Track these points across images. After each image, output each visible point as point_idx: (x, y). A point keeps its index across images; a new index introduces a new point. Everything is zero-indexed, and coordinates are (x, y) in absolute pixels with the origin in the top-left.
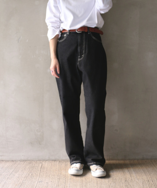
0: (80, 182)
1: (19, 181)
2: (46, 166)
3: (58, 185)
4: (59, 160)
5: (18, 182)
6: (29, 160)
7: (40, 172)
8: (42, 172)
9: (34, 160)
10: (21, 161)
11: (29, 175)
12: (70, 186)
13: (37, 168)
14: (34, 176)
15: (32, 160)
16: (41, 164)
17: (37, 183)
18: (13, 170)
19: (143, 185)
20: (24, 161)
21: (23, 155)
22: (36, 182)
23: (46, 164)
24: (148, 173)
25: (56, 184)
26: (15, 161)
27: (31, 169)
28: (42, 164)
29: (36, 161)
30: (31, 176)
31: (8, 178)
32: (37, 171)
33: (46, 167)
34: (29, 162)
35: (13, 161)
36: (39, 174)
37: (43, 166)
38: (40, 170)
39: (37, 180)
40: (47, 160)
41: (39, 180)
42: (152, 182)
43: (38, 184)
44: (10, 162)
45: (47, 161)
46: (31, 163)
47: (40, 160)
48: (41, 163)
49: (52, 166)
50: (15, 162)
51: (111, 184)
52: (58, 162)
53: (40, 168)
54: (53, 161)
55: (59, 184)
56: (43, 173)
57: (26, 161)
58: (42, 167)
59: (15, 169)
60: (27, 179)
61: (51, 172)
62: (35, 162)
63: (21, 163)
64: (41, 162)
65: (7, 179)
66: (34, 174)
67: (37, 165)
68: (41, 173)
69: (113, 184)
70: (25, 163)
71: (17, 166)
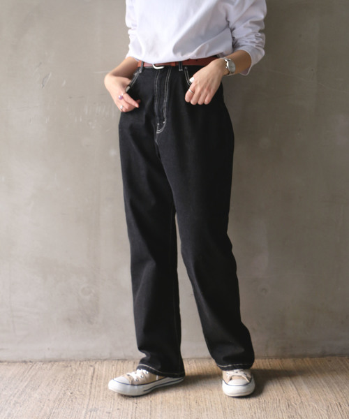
0: (185, 410)
1: (42, 408)
2: (104, 373)
3: (133, 418)
4: (133, 359)
5: (40, 411)
6: (63, 361)
7: (91, 387)
8: (95, 387)
9: (75, 360)
10: (44, 361)
11: (64, 394)
13: (82, 378)
14: (76, 398)
15: (71, 360)
16: (92, 369)
17: (86, 413)
18: (26, 384)
20: (50, 362)
21: (49, 349)
22: (84, 412)
23: (103, 369)
24: (336, 386)
25: (130, 416)
26: (30, 362)
27: (69, 381)
28: (94, 369)
29: (80, 361)
30: (70, 397)
31: (16, 403)
32: (84, 386)
33: (104, 376)
34: (64, 363)
35: (25, 362)
36: (88, 393)
37: (96, 373)
38: (89, 382)
39: (85, 407)
40: (105, 360)
41: (90, 407)
42: (347, 407)
43: (88, 415)
44: (18, 364)
45: (105, 363)
46: (67, 366)
47: (89, 360)
48: (91, 366)
50: (30, 365)
51: (255, 413)
53: (90, 378)
54: (120, 362)
55: (137, 416)
56: (97, 388)
57: (56, 361)
58: (95, 376)
59: (31, 381)
60: (61, 405)
62: (78, 363)
63: (45, 366)
64: (93, 363)
65: (14, 404)
66: (78, 393)
67: (84, 371)
68: (93, 391)
69: (261, 413)
70: (55, 366)
71: (36, 374)
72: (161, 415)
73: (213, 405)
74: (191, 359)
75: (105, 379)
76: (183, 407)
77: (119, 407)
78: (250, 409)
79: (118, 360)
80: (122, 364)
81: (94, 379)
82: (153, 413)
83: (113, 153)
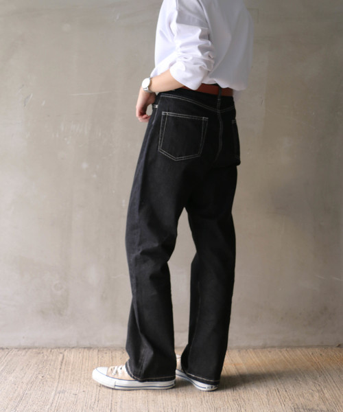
1: (16, 390)
2: (72, 359)
3: (97, 400)
4: (98, 347)
5: (14, 393)
6: (36, 348)
7: (60, 372)
8: (64, 372)
9: (46, 348)
10: (19, 348)
11: (36, 378)
12: (121, 401)
13: (52, 363)
14: (47, 381)
15: (43, 348)
16: (61, 355)
17: (55, 395)
18: (3, 367)
19: (267, 398)
20: (25, 349)
21: (24, 337)
22: (53, 394)
23: (72, 356)
25: (93, 397)
26: (7, 348)
27: (41, 366)
28: (63, 356)
29: (51, 349)
30: (41, 380)
32: (54, 370)
34: (37, 350)
35: (2, 349)
36: (57, 377)
37: (65, 360)
38: (59, 367)
39: (55, 389)
40: (73, 348)
41: (59, 389)
42: (285, 393)
43: (57, 397)
45: (74, 349)
46: (39, 353)
47: (59, 348)
48: (61, 353)
49: (84, 360)
50: (6, 351)
52: (95, 352)
53: (59, 363)
54: (86, 350)
55: (100, 397)
56: (66, 373)
57: (30, 348)
58: (64, 362)
59: (7, 365)
60: (33, 387)
61: (83, 372)
62: (49, 350)
63: (20, 352)
64: (62, 351)
66: (48, 376)
67: (54, 358)
68: (62, 375)
70: (29, 352)
71: (11, 360)
75: (72, 365)
77: (85, 390)
79: (85, 348)
80: (88, 352)
81: (63, 365)
83: (85, 166)
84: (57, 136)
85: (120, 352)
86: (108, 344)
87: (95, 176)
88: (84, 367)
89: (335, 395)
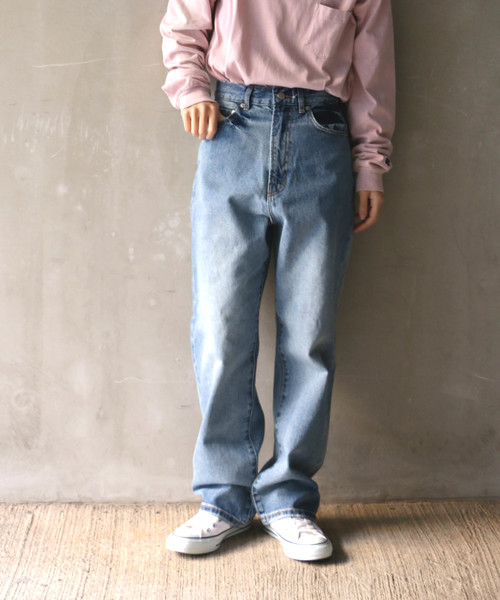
72: (122, 591)
73: (203, 575)
74: (182, 503)
75: (46, 533)
76: (156, 577)
77: (62, 577)
78: (257, 582)
79: (70, 503)
80: (75, 510)
81: (31, 533)
82: (110, 586)
83: (62, 190)
84: (13, 139)
85: (131, 511)
86: (111, 496)
87: (80, 208)
88: (65, 538)
89: (490, 584)
